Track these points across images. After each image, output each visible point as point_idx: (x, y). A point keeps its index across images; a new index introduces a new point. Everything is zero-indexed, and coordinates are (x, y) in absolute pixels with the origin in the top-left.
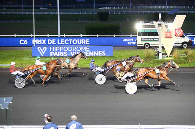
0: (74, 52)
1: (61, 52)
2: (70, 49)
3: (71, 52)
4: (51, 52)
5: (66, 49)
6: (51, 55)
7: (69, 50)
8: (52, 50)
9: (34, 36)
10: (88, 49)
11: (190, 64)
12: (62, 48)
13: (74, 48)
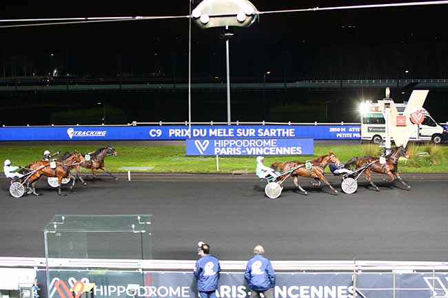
0: (251, 149)
1: (231, 149)
2: (246, 143)
3: (247, 149)
4: (216, 149)
5: (239, 143)
6: (216, 153)
7: (244, 146)
8: (218, 145)
9: (190, 123)
10: (274, 144)
11: (435, 167)
12: (232, 142)
13: (253, 142)
